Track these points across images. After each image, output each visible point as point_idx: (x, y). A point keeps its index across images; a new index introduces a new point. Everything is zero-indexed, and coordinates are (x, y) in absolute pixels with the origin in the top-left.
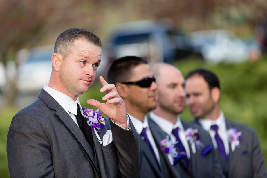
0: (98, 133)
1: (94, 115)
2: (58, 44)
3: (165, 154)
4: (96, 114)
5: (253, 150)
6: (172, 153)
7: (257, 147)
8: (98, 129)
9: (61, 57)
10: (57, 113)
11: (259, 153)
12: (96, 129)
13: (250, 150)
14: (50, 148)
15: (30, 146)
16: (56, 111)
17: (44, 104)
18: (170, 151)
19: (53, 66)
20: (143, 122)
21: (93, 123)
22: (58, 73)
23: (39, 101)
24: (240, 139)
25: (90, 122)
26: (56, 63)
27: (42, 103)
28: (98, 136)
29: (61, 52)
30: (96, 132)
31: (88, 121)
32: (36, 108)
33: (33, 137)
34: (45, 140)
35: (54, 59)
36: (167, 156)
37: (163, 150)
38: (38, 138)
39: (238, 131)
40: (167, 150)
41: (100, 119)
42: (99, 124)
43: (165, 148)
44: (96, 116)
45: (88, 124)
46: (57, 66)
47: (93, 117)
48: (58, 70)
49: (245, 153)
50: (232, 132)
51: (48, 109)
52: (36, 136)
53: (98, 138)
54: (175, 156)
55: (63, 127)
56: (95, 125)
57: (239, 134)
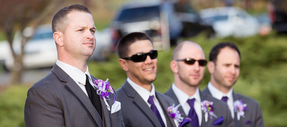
0: (107, 101)
1: (103, 85)
2: (55, 24)
3: (171, 119)
4: (105, 84)
5: (256, 121)
6: (177, 118)
7: (260, 118)
8: (108, 97)
9: (61, 34)
10: (67, 84)
11: (262, 123)
12: (106, 97)
13: (253, 120)
14: (63, 115)
15: (46, 115)
16: (66, 82)
17: (56, 77)
18: (176, 117)
19: (56, 42)
20: (151, 91)
21: (102, 92)
22: (63, 47)
23: (51, 74)
24: (245, 110)
25: (99, 91)
26: (58, 40)
27: (54, 76)
28: (107, 104)
29: (59, 30)
30: (105, 100)
31: (98, 91)
32: (48, 81)
33: (48, 107)
34: (59, 108)
35: (56, 37)
36: (174, 120)
37: (169, 115)
38: (51, 107)
39: (243, 102)
40: (173, 116)
41: (108, 88)
42: (107, 93)
43: (171, 113)
44: (104, 86)
45: (97, 93)
46: (61, 42)
47: (102, 87)
48: (62, 45)
49: (249, 122)
50: (238, 103)
51: (59, 81)
52: (50, 106)
53: (107, 106)
54: (180, 121)
55: (73, 96)
56: (104, 94)
57: (245, 105)
